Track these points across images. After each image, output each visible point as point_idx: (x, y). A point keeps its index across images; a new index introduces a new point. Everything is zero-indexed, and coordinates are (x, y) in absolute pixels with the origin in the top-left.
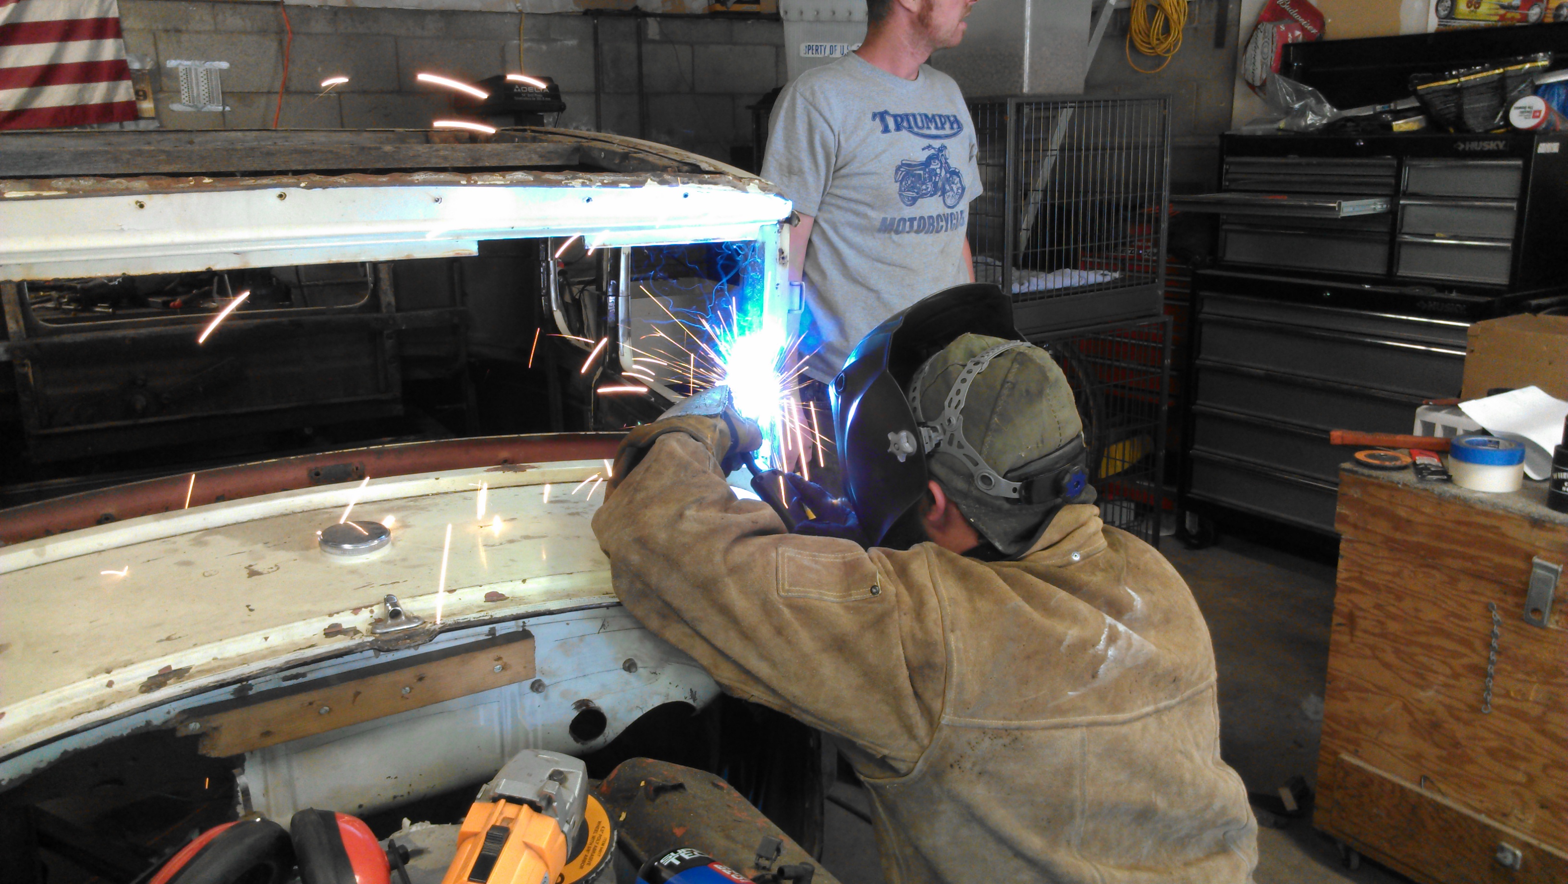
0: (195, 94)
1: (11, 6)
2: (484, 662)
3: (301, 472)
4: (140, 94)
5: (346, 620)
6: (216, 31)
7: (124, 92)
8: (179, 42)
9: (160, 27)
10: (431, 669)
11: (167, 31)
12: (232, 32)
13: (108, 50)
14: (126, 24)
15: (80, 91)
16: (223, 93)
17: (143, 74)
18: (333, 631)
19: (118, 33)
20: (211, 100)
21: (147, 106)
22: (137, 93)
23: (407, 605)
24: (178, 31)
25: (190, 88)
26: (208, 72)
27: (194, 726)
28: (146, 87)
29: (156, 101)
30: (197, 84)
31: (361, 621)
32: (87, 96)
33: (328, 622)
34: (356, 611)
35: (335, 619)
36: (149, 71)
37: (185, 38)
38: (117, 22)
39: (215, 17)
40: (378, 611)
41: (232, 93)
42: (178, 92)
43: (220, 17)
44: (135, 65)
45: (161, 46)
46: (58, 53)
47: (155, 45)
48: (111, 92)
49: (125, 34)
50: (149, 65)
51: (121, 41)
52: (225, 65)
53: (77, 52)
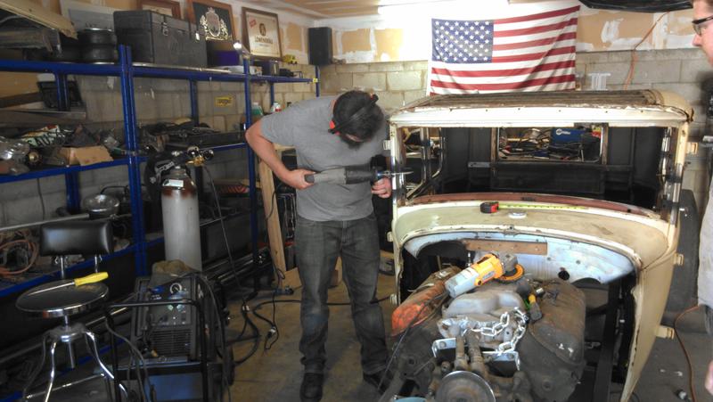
0: (596, 84)
1: (542, 59)
2: (532, 246)
6: (609, 62)
8: (594, 67)
9: (588, 62)
10: (517, 245)
11: (590, 63)
12: (613, 63)
13: (570, 71)
14: (577, 62)
15: (558, 86)
16: (607, 83)
17: (580, 79)
18: (496, 228)
19: (574, 66)
20: (602, 86)
21: (579, 90)
22: (576, 85)
23: (516, 226)
24: (594, 63)
25: (595, 82)
26: (603, 77)
28: (580, 83)
29: (582, 88)
30: (598, 82)
31: (504, 227)
32: (559, 88)
35: (500, 226)
37: (596, 66)
38: (574, 61)
40: (509, 226)
41: (610, 84)
42: (590, 83)
44: (577, 76)
45: (588, 69)
46: (553, 74)
47: (586, 68)
48: (567, 86)
50: (582, 76)
52: (609, 75)
53: (559, 72)
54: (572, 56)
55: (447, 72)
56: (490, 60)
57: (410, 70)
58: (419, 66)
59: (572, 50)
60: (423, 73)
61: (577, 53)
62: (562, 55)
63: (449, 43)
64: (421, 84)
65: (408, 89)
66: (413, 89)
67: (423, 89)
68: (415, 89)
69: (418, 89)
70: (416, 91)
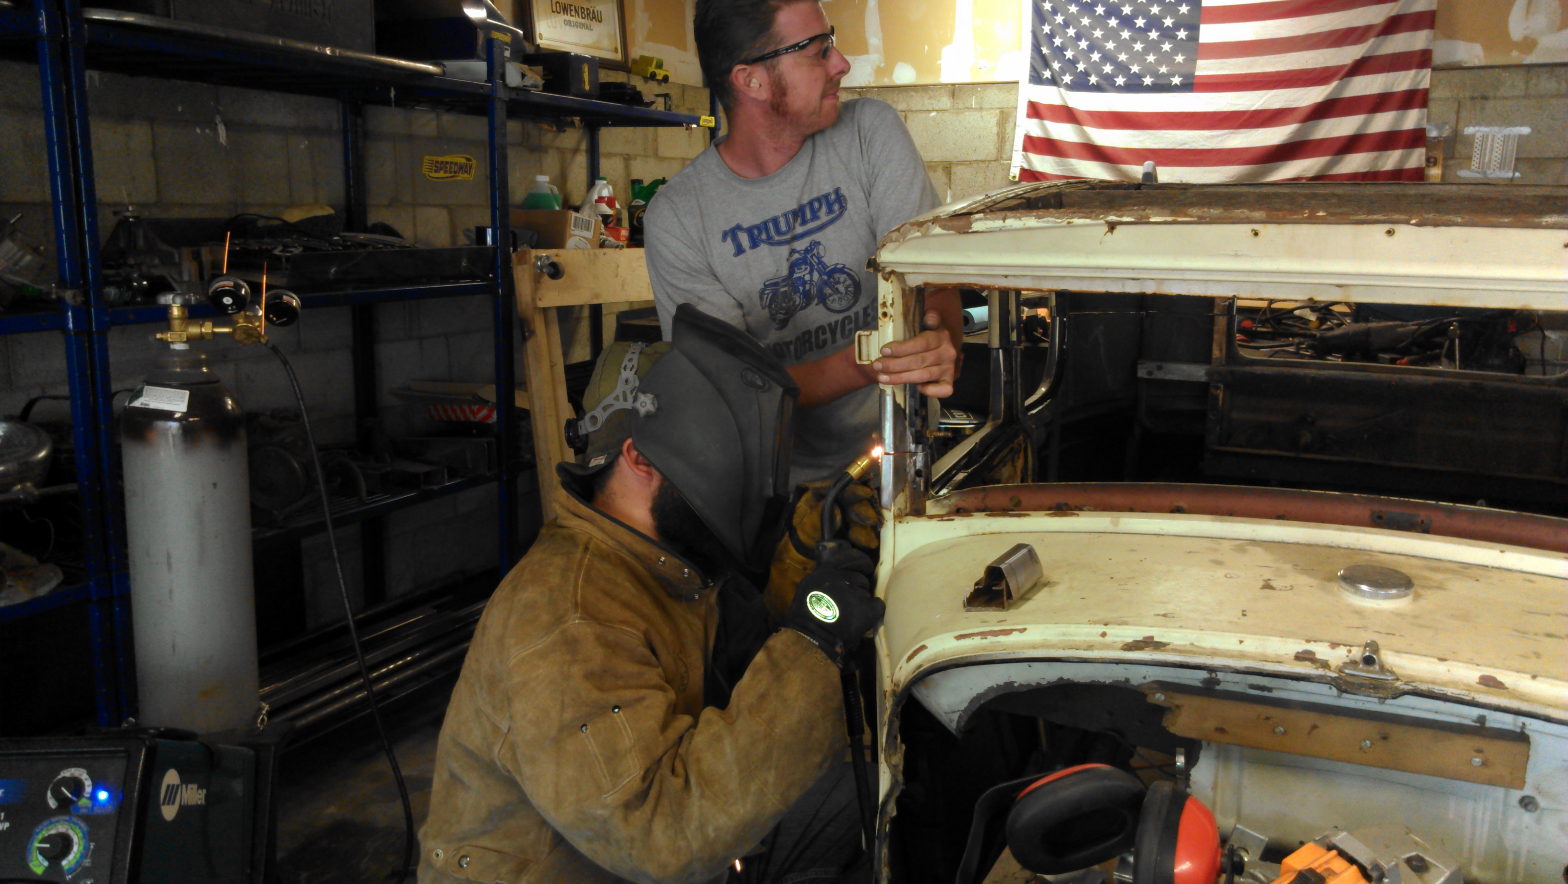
0: (1486, 160)
1: (1335, 84)
2: (1462, 746)
3: (1364, 512)
4: (1431, 161)
5: (1322, 651)
6: (1526, 96)
7: (1416, 158)
8: (1483, 109)
9: (1467, 94)
10: (1397, 733)
11: (1473, 99)
12: (1542, 97)
13: (1412, 119)
14: (1433, 95)
15: (1376, 158)
16: (1517, 159)
17: (1439, 142)
18: (1304, 657)
19: (1424, 103)
20: (1502, 166)
21: (1435, 172)
22: (1428, 160)
23: (1388, 658)
24: (1485, 98)
25: (1482, 155)
26: (1506, 138)
27: (1159, 697)
28: (1439, 154)
29: (1445, 167)
30: (1492, 150)
31: (1337, 657)
32: (1380, 164)
33: (1302, 646)
34: (1334, 645)
35: (1311, 647)
36: (1445, 138)
37: (1490, 104)
38: (1426, 92)
39: (1527, 83)
40: (1357, 653)
41: (1528, 160)
42: (1469, 158)
43: (1534, 81)
44: (1433, 133)
45: (1463, 114)
46: (1365, 124)
47: (1458, 112)
48: (1403, 159)
49: (1431, 104)
50: (1446, 132)
51: (1425, 110)
52: (1526, 130)
53: (1382, 122)
54: (1423, 79)
55: (1068, 115)
56: (1191, 85)
57: (969, 109)
58: (995, 97)
59: (1423, 59)
60: (1005, 117)
61: (1434, 69)
62: (1392, 75)
63: (1078, 37)
64: (997, 146)
65: (963, 158)
66: (974, 158)
67: (1001, 158)
68: (980, 158)
69: (989, 158)
70: (984, 165)
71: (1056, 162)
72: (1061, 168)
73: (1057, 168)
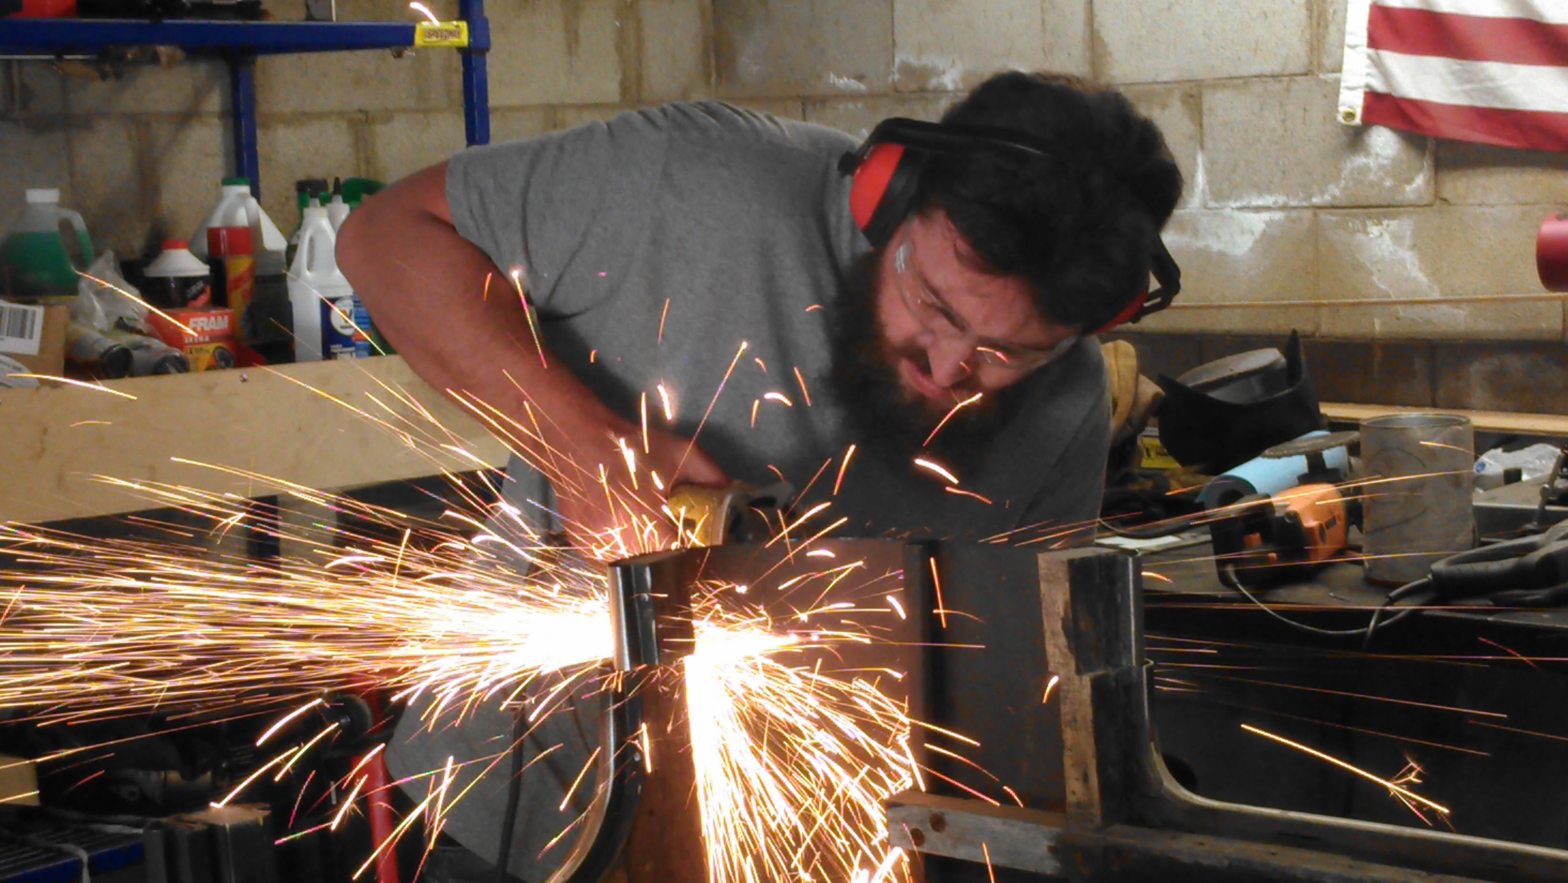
64: (1307, 35)
65: (1227, 69)
66: (1255, 69)
67: (1320, 66)
68: (1268, 69)
69: (1292, 68)
70: (1279, 87)
71: (1453, 73)
72: (1468, 87)
73: (1457, 88)
